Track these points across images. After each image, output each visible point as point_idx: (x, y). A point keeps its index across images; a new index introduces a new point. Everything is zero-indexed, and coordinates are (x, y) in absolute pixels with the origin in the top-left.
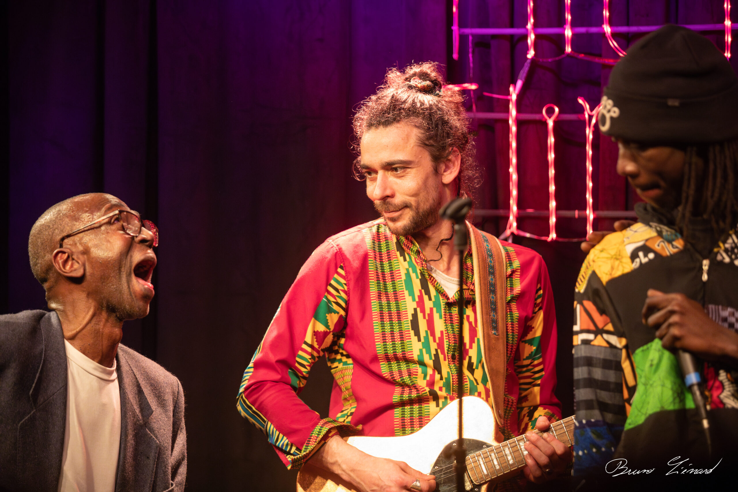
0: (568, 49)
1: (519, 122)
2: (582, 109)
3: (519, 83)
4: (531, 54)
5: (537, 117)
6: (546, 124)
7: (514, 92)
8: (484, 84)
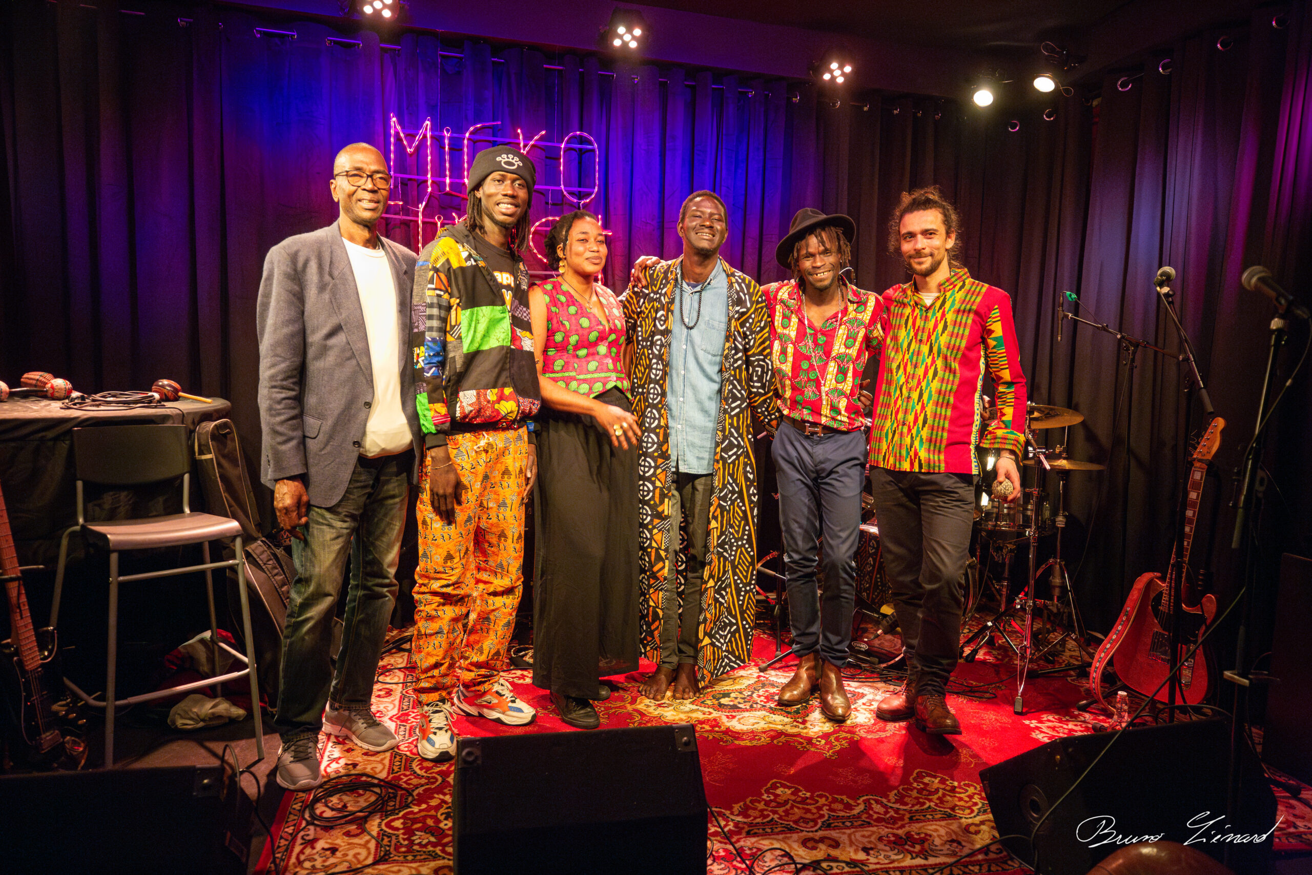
0: (448, 189)
1: (423, 222)
2: (454, 219)
3: (424, 203)
4: (429, 190)
5: (432, 220)
6: (436, 224)
7: (421, 207)
8: (406, 203)
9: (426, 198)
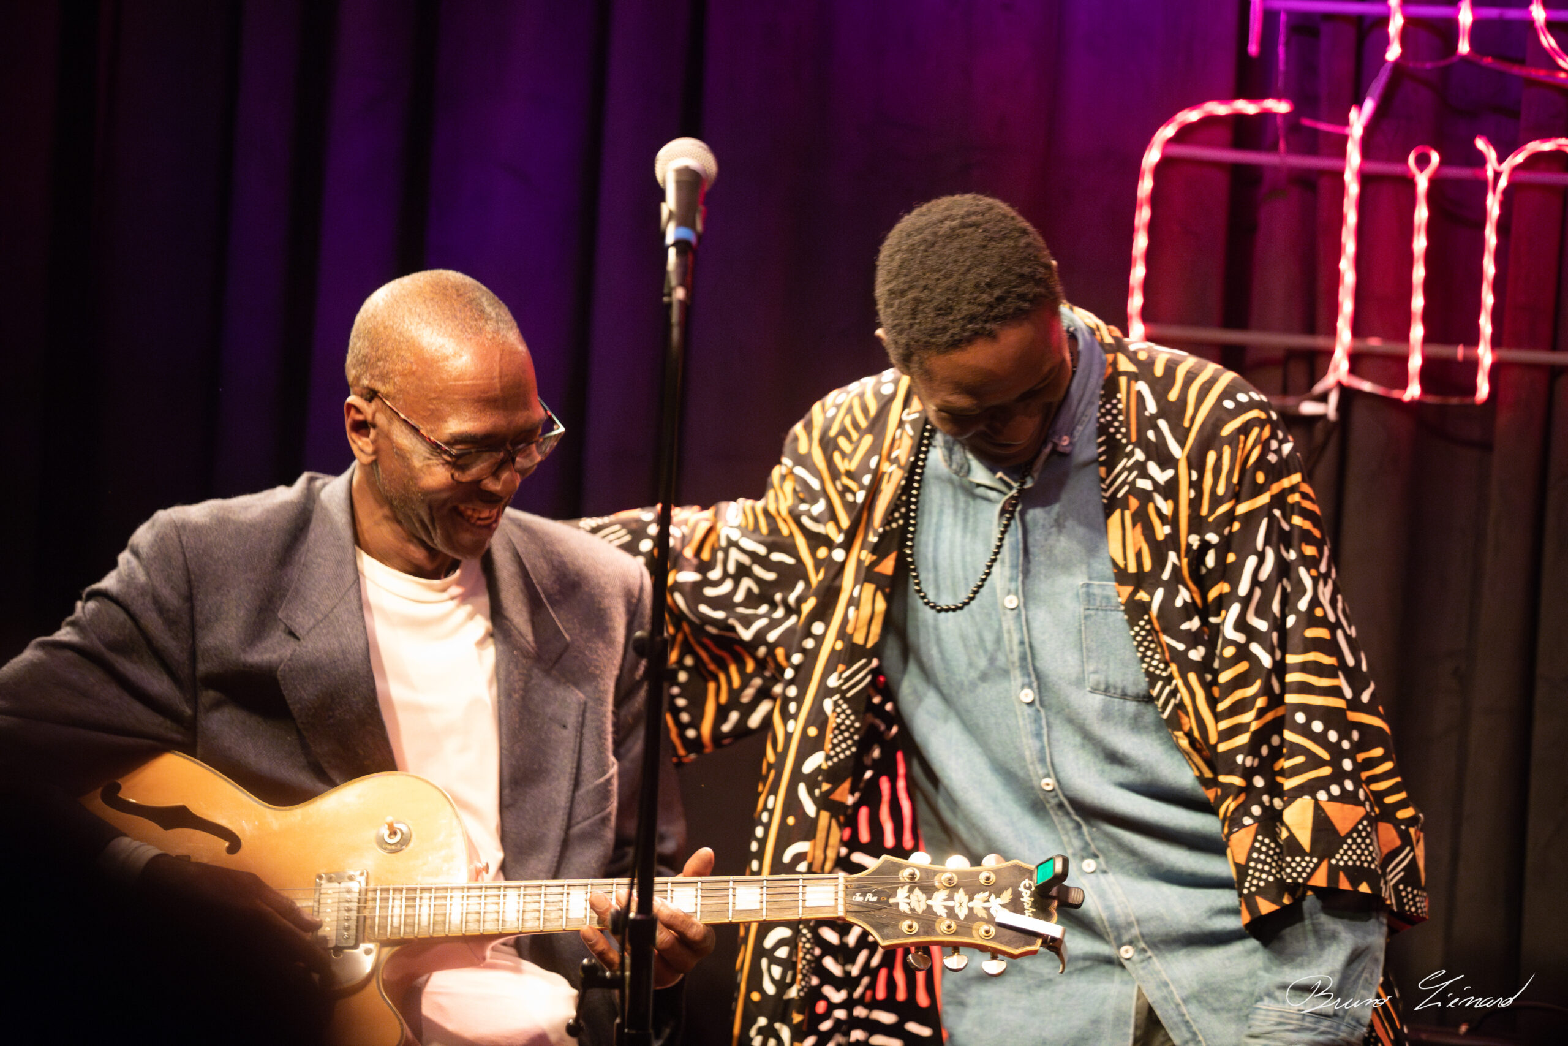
0: (1464, 47)
1: (1363, 177)
2: (1482, 160)
3: (1369, 105)
4: (1394, 52)
5: (1395, 169)
6: (1412, 183)
7: (1358, 121)
8: (1303, 103)
9: (1379, 84)
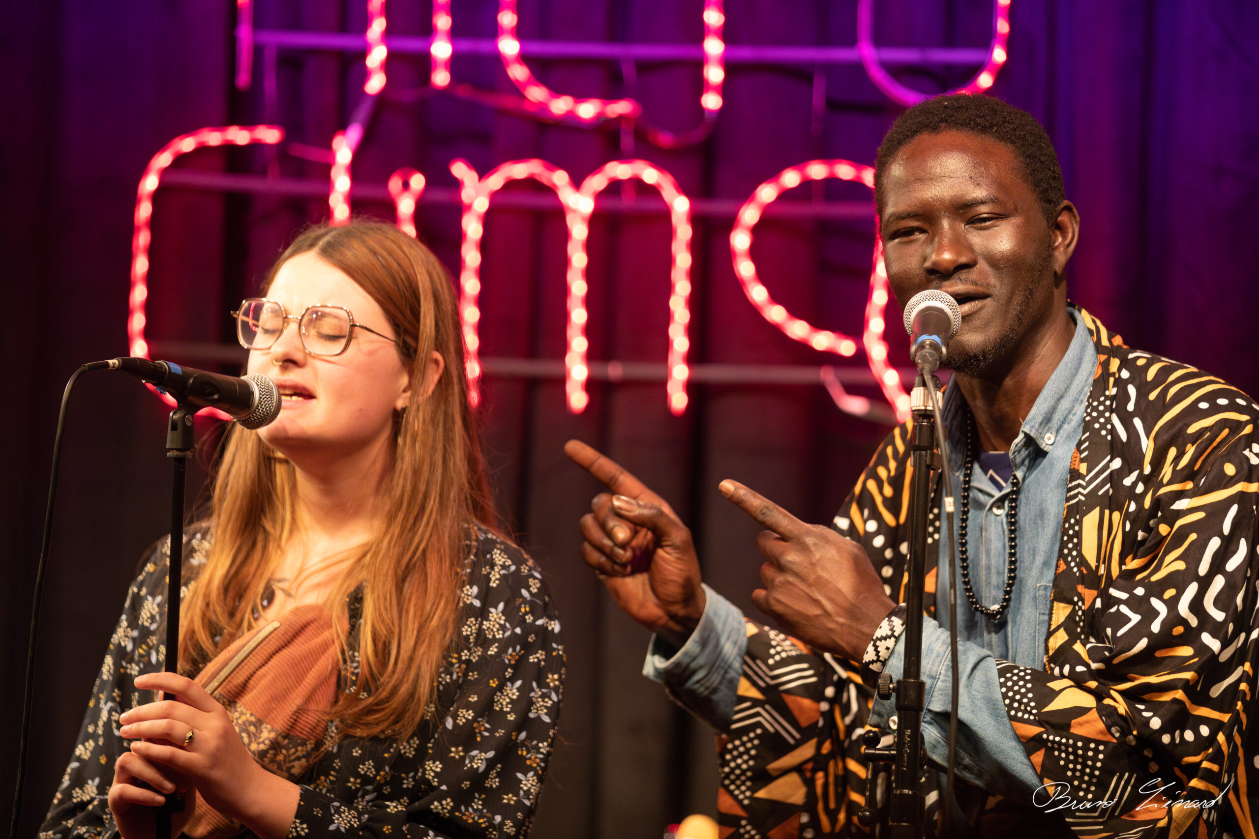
0: (441, 78)
4: (376, 84)
5: (378, 193)
8: (292, 131)
9: (363, 112)
